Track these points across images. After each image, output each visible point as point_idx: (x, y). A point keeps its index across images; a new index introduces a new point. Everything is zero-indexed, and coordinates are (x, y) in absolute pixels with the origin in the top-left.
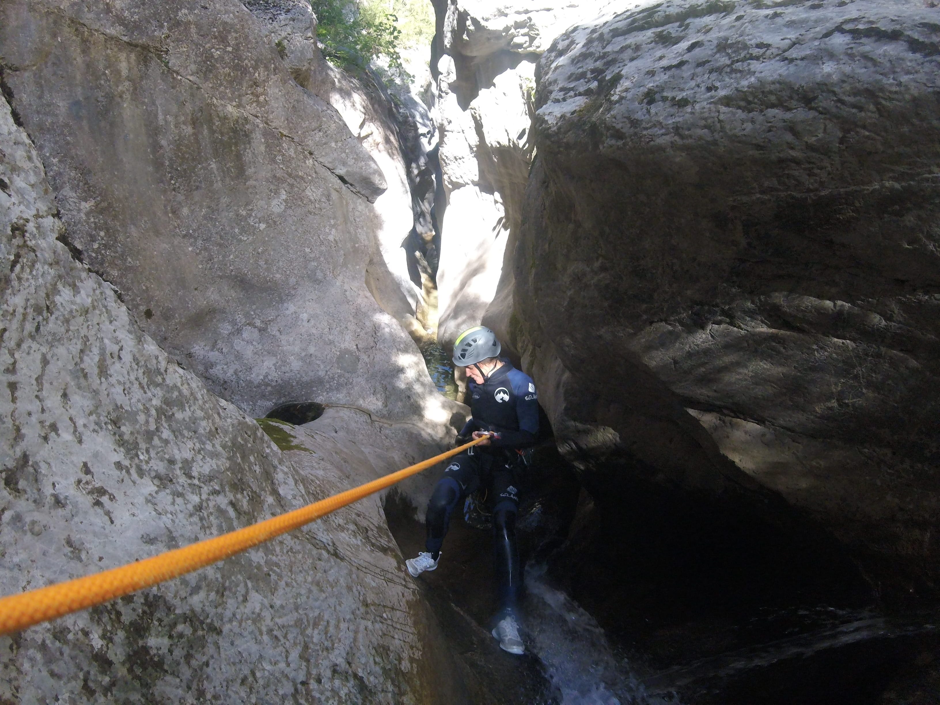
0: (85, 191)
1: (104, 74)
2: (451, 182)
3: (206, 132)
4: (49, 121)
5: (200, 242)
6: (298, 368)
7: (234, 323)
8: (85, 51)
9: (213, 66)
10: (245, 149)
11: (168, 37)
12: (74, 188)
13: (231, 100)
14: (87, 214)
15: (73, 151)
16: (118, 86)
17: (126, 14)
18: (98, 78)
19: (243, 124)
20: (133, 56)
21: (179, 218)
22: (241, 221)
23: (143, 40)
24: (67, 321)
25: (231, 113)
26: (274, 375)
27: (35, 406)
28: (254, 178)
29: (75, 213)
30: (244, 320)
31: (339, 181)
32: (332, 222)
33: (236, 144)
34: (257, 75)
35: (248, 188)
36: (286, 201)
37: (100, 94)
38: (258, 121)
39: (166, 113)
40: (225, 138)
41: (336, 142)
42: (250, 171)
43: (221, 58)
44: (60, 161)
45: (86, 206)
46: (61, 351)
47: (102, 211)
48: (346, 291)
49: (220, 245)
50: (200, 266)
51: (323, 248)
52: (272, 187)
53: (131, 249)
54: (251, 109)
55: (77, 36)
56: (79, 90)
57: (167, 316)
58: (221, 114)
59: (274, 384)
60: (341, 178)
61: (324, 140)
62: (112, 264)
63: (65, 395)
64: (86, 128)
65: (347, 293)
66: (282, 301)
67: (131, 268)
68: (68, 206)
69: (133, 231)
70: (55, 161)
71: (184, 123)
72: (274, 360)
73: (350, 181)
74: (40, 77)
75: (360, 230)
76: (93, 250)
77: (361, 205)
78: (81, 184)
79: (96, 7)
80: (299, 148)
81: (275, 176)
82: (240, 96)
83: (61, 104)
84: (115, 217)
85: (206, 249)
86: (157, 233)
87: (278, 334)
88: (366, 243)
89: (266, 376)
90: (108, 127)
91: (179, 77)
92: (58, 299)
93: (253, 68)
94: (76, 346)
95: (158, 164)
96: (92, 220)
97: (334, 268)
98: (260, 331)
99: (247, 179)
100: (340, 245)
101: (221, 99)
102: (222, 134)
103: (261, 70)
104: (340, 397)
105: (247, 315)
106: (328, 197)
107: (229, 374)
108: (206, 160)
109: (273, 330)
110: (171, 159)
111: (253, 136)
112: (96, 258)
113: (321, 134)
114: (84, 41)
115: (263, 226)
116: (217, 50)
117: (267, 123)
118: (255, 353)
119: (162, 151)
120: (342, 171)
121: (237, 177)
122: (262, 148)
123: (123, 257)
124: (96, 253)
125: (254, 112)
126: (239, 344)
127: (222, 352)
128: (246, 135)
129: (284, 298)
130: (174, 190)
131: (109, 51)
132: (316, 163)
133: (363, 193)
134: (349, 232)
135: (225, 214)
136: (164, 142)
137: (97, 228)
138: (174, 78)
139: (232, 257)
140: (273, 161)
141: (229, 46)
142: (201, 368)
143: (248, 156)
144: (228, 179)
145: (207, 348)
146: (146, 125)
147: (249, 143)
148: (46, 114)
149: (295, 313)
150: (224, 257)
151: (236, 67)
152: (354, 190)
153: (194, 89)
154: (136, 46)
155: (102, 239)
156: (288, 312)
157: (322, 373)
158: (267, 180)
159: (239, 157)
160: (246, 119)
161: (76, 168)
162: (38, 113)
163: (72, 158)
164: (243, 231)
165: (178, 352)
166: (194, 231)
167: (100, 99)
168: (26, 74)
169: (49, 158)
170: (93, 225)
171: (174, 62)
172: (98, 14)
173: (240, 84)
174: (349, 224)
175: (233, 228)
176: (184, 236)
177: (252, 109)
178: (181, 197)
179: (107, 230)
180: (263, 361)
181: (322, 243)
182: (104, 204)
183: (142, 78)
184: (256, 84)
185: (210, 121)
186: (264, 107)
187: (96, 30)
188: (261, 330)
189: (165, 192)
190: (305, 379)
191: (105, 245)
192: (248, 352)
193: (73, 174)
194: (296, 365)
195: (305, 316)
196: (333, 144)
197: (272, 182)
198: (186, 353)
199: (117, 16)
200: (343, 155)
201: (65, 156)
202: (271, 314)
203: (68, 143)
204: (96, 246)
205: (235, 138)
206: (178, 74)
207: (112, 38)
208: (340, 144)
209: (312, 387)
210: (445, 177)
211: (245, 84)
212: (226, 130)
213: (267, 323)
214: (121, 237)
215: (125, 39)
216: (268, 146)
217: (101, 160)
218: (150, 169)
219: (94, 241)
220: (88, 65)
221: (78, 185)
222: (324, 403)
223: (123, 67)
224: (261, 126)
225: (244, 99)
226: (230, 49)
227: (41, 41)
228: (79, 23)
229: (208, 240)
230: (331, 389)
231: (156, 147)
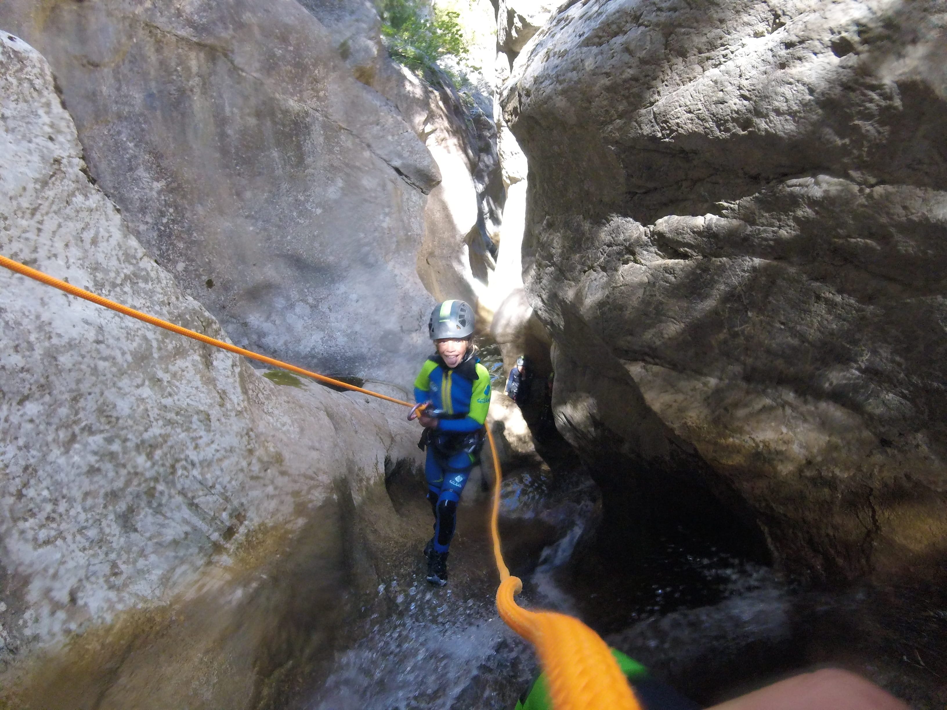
0: (157, 173)
1: (176, 70)
2: (509, 178)
3: (269, 123)
4: (127, 110)
5: (260, 223)
6: (343, 344)
7: (288, 298)
8: (159, 50)
9: (276, 64)
10: (305, 140)
11: (233, 37)
12: (148, 169)
13: (292, 95)
14: (159, 193)
15: (147, 137)
16: (188, 81)
17: (196, 17)
18: (170, 74)
19: (303, 117)
20: (202, 55)
21: (242, 200)
22: (299, 205)
23: (210, 41)
24: (78, 212)
25: (293, 107)
26: (321, 348)
27: (49, 243)
28: (313, 166)
29: (147, 191)
30: (297, 296)
31: (394, 173)
32: (387, 210)
33: (297, 135)
34: (316, 72)
35: (306, 176)
36: (342, 189)
37: (172, 89)
38: (318, 114)
39: (232, 105)
40: (287, 129)
41: (393, 135)
42: (309, 160)
43: (283, 57)
44: (136, 146)
45: (158, 185)
46: (71, 224)
47: (172, 191)
48: (396, 275)
49: (279, 227)
50: (259, 245)
51: (376, 234)
52: (329, 175)
53: (196, 225)
54: (311, 104)
55: (151, 37)
56: (153, 84)
57: (226, 287)
58: (283, 108)
59: (320, 356)
60: (397, 170)
61: (381, 134)
62: (179, 237)
63: (67, 245)
64: (160, 117)
65: (397, 278)
66: (333, 281)
67: (195, 242)
68: (141, 185)
69: (200, 209)
70: (131, 145)
71: (249, 115)
72: (322, 334)
73: (405, 173)
74: (118, 73)
75: (413, 220)
76: (162, 224)
77: (415, 196)
78: (154, 166)
79: (169, 12)
80: (357, 140)
81: (332, 165)
82: (301, 91)
83: (137, 96)
84: (184, 197)
85: (265, 230)
86: (222, 213)
87: (327, 311)
88: (419, 232)
89: (313, 349)
90: (180, 117)
91: (244, 74)
92: (74, 199)
93: (314, 66)
94: (80, 225)
95: (224, 151)
96: (163, 198)
97: (387, 254)
98: (311, 307)
99: (306, 167)
100: (393, 232)
101: (283, 94)
102: (284, 126)
103: (321, 68)
104: (381, 373)
105: (301, 292)
106: (384, 187)
107: (279, 344)
108: (269, 149)
109: (323, 307)
110: (236, 148)
111: (313, 128)
112: (165, 231)
113: (379, 127)
114: (158, 42)
115: (319, 211)
116: (279, 49)
117: (326, 117)
118: (305, 327)
119: (228, 140)
120: (397, 163)
121: (297, 166)
122: (321, 140)
123: (189, 232)
124: (165, 227)
125: (314, 106)
126: (291, 318)
127: (275, 324)
128: (307, 127)
129: (336, 278)
130: (239, 175)
131: (180, 50)
132: (373, 155)
133: (417, 184)
134: (402, 221)
135: (284, 198)
136: (230, 132)
137: (167, 205)
138: (239, 75)
139: (289, 238)
140: (331, 151)
141: (291, 45)
142: (254, 337)
143: (307, 147)
144: (288, 167)
145: (262, 319)
146: (214, 116)
147: (309, 134)
148: (125, 104)
149: (346, 293)
150: (282, 237)
151: (297, 65)
152: (409, 182)
153: (258, 85)
154: (205, 46)
155: (171, 215)
156: (338, 292)
157: (364, 350)
158: (325, 169)
159: (299, 147)
160: (307, 113)
161: (150, 153)
162: (117, 103)
163: (147, 143)
164: (301, 214)
165: (235, 321)
166: (256, 212)
167: (173, 92)
168: (106, 70)
169: (125, 142)
170: (163, 202)
171: (239, 60)
172: (170, 18)
173: (301, 80)
174: (403, 214)
175: (291, 211)
176: (247, 217)
177: (313, 103)
178: (244, 182)
179: (176, 208)
180: (311, 335)
181: (376, 230)
182: (174, 185)
183: (210, 75)
184: (316, 81)
185: (272, 114)
186: (324, 101)
187: (169, 33)
188: (313, 307)
189: (230, 176)
190: (349, 354)
191: (173, 220)
192: (299, 326)
193: (147, 157)
194: (341, 340)
195: (354, 297)
196: (390, 138)
197: (329, 171)
198: (241, 321)
199: (187, 20)
200: (399, 148)
201: (140, 141)
202: (323, 292)
203: (143, 130)
204: (165, 220)
205: (296, 129)
206: (243, 70)
207: (183, 39)
208: (396, 138)
209: (354, 362)
210: (503, 172)
211: (305, 81)
212: (287, 123)
213: (318, 301)
214: (188, 214)
215: (195, 39)
216: (327, 138)
217: (172, 146)
218: (218, 155)
219: (164, 216)
220: (162, 63)
221: (151, 168)
222: (364, 378)
223: (193, 64)
224: (321, 119)
225: (305, 94)
226: (291, 48)
227: (119, 42)
228: (153, 26)
229: (267, 221)
230: (372, 366)
231: (223, 135)
